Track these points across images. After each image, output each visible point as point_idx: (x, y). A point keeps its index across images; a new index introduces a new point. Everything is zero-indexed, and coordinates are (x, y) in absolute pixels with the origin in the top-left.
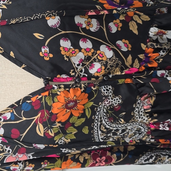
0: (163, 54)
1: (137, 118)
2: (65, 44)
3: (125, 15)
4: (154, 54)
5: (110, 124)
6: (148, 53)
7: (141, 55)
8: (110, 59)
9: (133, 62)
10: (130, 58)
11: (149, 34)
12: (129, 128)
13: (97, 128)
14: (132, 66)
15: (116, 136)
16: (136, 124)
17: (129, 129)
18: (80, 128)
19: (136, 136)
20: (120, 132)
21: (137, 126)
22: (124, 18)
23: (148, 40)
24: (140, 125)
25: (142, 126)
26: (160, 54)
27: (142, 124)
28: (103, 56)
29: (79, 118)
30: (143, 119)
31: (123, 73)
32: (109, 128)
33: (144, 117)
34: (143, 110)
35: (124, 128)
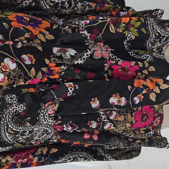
0: (64, 68)
1: (43, 121)
3: (30, 33)
4: (56, 68)
5: (16, 127)
6: (51, 67)
7: (44, 68)
8: (13, 70)
10: (33, 70)
11: (53, 51)
12: (36, 129)
13: (4, 131)
14: (35, 77)
15: (24, 136)
16: (42, 126)
17: (36, 131)
19: (45, 135)
20: (28, 133)
21: (43, 128)
22: (29, 36)
23: (51, 56)
24: (46, 127)
25: (48, 128)
26: (61, 68)
27: (48, 126)
28: (7, 68)
30: (48, 122)
31: (27, 83)
32: (16, 131)
33: (49, 120)
34: (47, 114)
35: (31, 129)
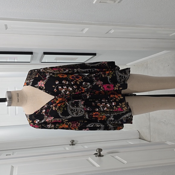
0: (86, 88)
2: (60, 87)
4: (83, 89)
8: (71, 90)
9: (78, 91)
11: (83, 84)
13: (69, 108)
16: (80, 108)
18: (64, 108)
29: (63, 105)
31: (75, 94)
32: (72, 109)
